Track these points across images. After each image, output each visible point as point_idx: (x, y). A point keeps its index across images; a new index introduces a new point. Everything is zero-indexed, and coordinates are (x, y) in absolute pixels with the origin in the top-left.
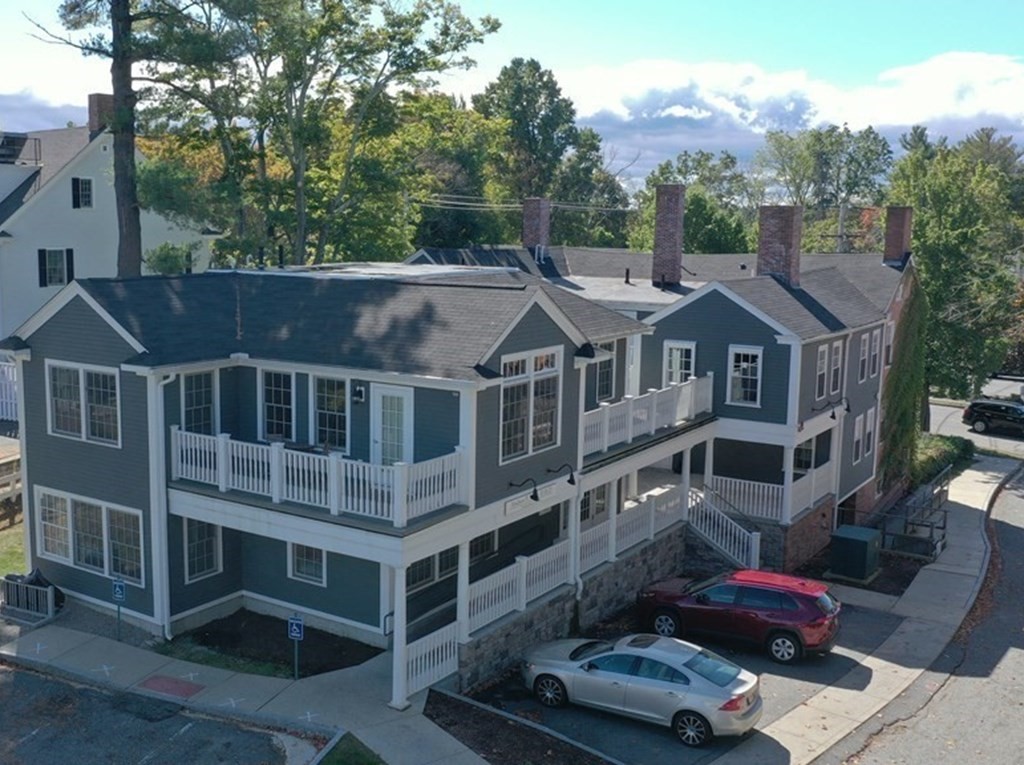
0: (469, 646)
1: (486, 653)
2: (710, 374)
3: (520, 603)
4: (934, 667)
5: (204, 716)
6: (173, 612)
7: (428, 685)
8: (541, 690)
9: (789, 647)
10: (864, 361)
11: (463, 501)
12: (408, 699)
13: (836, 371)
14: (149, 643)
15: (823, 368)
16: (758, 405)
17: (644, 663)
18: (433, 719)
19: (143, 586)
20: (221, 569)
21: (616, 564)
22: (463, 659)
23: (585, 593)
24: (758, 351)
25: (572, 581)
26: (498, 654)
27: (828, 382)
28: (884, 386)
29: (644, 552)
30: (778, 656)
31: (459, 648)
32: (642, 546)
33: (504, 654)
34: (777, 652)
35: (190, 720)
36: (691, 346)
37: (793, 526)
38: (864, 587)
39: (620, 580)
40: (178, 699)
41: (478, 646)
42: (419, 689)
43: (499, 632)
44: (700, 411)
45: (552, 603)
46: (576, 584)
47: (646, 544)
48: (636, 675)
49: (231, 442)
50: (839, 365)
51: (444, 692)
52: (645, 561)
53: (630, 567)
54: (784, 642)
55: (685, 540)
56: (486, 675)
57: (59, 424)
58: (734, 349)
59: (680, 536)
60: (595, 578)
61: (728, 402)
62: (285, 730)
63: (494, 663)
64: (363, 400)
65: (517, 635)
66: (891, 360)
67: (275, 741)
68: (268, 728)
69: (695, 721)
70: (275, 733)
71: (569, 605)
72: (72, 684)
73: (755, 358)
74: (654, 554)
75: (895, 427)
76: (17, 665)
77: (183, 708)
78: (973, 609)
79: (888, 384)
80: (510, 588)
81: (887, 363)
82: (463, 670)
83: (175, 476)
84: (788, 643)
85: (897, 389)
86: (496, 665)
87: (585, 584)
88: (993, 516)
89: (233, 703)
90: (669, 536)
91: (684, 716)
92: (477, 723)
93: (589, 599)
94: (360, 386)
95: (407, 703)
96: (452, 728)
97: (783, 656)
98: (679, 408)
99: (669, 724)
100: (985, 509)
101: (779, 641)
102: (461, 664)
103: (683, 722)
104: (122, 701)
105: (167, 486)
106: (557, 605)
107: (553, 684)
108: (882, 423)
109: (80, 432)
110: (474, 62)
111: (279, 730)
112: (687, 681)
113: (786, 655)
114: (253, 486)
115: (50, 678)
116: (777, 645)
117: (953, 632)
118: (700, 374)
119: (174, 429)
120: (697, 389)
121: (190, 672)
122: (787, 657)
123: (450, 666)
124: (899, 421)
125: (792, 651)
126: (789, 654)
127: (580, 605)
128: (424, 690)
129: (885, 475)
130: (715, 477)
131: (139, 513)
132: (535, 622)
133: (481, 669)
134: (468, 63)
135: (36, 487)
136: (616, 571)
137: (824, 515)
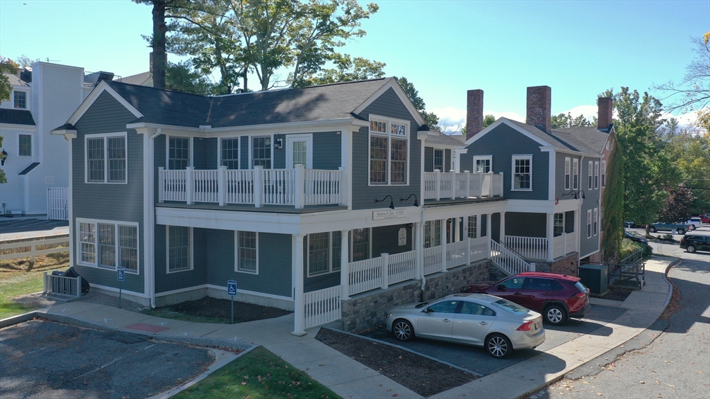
0: (349, 303)
1: (361, 311)
2: (502, 173)
3: (384, 282)
4: (653, 327)
5: (164, 342)
6: (156, 291)
7: (320, 324)
8: (397, 330)
9: (559, 314)
10: (590, 177)
11: (344, 203)
12: (305, 330)
13: (575, 176)
14: (139, 309)
15: (568, 171)
16: (531, 190)
17: (465, 305)
18: (321, 341)
19: (138, 274)
20: (192, 268)
21: (446, 274)
22: (345, 311)
23: (427, 288)
24: (529, 157)
25: (418, 278)
26: (369, 314)
27: (571, 182)
28: (602, 197)
29: (464, 271)
30: (552, 320)
31: (342, 303)
32: (464, 267)
33: (374, 314)
34: (551, 318)
35: (153, 343)
36: (490, 158)
37: (555, 263)
38: (600, 297)
39: (450, 285)
40: (150, 334)
41: (355, 304)
42: (314, 325)
43: (370, 298)
44: (495, 194)
45: (405, 288)
46: (421, 280)
47: (466, 267)
48: (459, 313)
49: (194, 171)
50: (577, 174)
51: (331, 329)
52: (465, 278)
53: (456, 278)
54: (555, 311)
55: (489, 271)
56: (361, 326)
57: (92, 177)
58: (515, 158)
59: (486, 267)
60: (434, 279)
61: (513, 189)
62: (218, 347)
63: (366, 319)
64: (281, 147)
65: (383, 304)
66: (605, 184)
67: (210, 353)
68: (207, 346)
69: (500, 340)
70: (211, 349)
71: (417, 293)
72: (80, 328)
73: (528, 162)
74: (471, 274)
75: (609, 224)
76: (47, 319)
77: (151, 338)
78: (668, 307)
79: (604, 197)
80: (376, 272)
81: (603, 185)
82: (345, 319)
83: (161, 199)
84: (558, 311)
85: (609, 201)
86: (368, 321)
87: (426, 281)
88: (669, 276)
89: (186, 334)
90: (480, 266)
91: (492, 337)
92: (351, 343)
93: (430, 292)
94: (280, 138)
95: (304, 332)
96: (334, 345)
97: (555, 320)
98: (483, 188)
99: (483, 345)
100: (664, 272)
101: (552, 310)
102: (344, 314)
103: (492, 342)
104: (111, 335)
105: (155, 206)
106: (409, 291)
107: (405, 325)
108: (602, 220)
109: (103, 179)
110: (365, 32)
111: (214, 347)
112: (494, 314)
113: (557, 319)
114: (208, 197)
115: (66, 325)
116: (551, 313)
117: (659, 315)
118: (496, 172)
119: (161, 169)
120: (494, 181)
121: (162, 322)
122: (557, 321)
123: (335, 315)
124: (611, 221)
125: (561, 316)
126: (559, 319)
127: (424, 295)
128: (317, 327)
129: (605, 252)
130: (506, 236)
131: (136, 224)
132: (395, 298)
133: (358, 321)
134: (362, 33)
135: (77, 219)
136: (447, 278)
137: (572, 263)
